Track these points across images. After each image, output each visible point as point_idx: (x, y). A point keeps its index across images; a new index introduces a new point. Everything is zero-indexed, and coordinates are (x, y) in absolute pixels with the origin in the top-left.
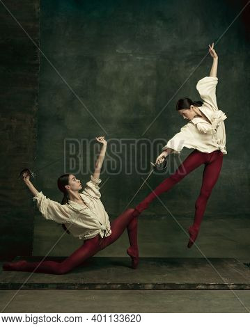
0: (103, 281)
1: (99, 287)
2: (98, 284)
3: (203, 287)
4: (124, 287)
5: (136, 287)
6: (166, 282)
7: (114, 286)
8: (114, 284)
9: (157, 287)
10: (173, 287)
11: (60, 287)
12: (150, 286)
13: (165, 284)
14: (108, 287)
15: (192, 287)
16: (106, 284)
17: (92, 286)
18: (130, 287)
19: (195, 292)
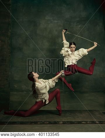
0: (41, 121)
1: (39, 123)
2: (38, 122)
3: (85, 123)
4: (50, 123)
5: (55, 123)
7: (46, 123)
8: (45, 122)
9: (64, 123)
10: (72, 123)
11: (22, 123)
12: (62, 123)
13: (68, 122)
14: (43, 123)
15: (80, 123)
16: (42, 122)
17: (36, 123)
18: (53, 123)
19: (81, 125)
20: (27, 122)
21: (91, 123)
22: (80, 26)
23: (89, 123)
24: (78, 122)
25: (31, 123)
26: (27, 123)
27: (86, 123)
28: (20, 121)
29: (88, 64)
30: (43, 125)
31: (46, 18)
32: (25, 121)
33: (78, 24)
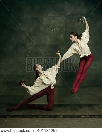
0: (41, 114)
1: (40, 117)
3: (84, 117)
4: (50, 117)
5: (56, 117)
6: (68, 115)
7: (46, 116)
9: (64, 117)
10: (71, 117)
11: (23, 117)
12: (62, 116)
13: (68, 116)
15: (79, 117)
16: (43, 115)
17: (37, 117)
19: (81, 119)
21: (90, 117)
23: (88, 117)
24: (78, 115)
25: (33, 117)
26: (29, 117)
27: (86, 117)
28: (21, 114)
30: (44, 119)
31: (48, 15)
32: (26, 115)
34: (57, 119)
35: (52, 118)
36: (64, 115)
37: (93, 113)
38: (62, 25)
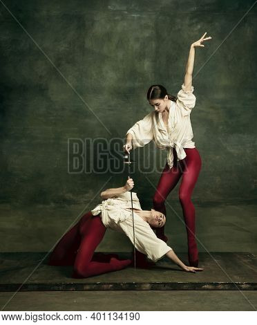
0: (92, 281)
1: (88, 287)
2: (85, 284)
3: (210, 287)
4: (117, 287)
5: (131, 287)
6: (166, 281)
7: (105, 286)
8: (105, 284)
9: (155, 287)
11: (42, 288)
12: (148, 286)
13: (165, 284)
14: (99, 288)
15: (196, 286)
16: (95, 284)
17: (79, 288)
18: (124, 287)
19: (202, 292)
20: (57, 285)
21: (226, 287)
22: (199, 27)
23: (220, 287)
24: (192, 284)
25: (67, 287)
26: (56, 288)
27: (215, 286)
28: (36, 282)
29: (221, 127)
30: (98, 293)
31: (109, 7)
32: (50, 281)
33: (194, 21)
34: (136, 294)
35: (121, 292)
36: (155, 283)
37: (235, 277)
38: (147, 35)
